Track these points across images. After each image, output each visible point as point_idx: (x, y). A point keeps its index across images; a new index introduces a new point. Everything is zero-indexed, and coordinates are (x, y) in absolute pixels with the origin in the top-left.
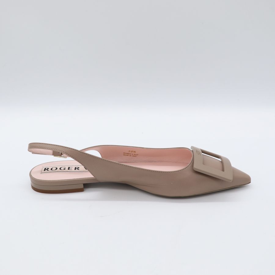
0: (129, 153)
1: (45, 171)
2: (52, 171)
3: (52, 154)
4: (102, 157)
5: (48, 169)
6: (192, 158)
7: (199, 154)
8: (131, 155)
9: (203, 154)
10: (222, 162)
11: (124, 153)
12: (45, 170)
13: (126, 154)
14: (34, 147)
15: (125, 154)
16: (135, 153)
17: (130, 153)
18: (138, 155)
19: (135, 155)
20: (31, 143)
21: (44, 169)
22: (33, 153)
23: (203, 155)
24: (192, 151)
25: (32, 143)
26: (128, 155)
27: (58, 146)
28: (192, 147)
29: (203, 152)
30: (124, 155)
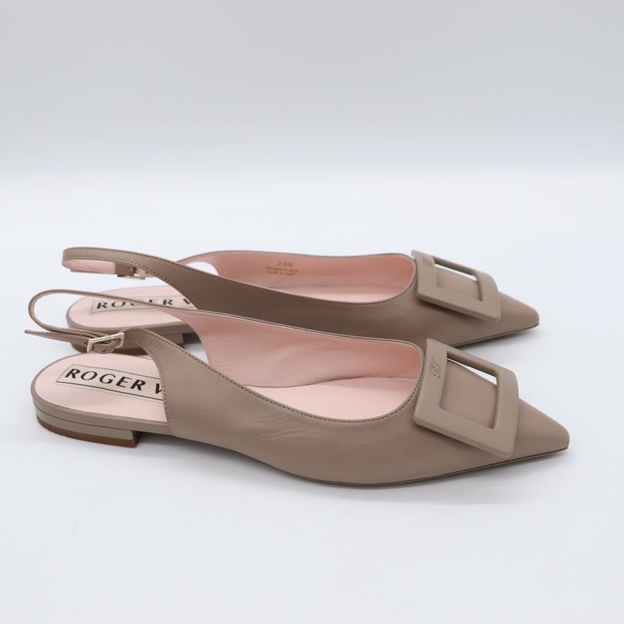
0: (277, 267)
1: (99, 310)
2: (113, 308)
3: (114, 272)
4: (219, 274)
5: (106, 305)
6: (414, 274)
7: (429, 264)
8: (284, 272)
9: (437, 266)
10: (478, 283)
11: (268, 268)
12: (99, 307)
13: (273, 271)
14: (75, 257)
15: (270, 270)
16: (292, 268)
17: (281, 267)
18: (297, 271)
19: (291, 272)
20: (68, 249)
21: (96, 305)
22: (74, 270)
23: (437, 268)
24: (415, 260)
25: (71, 249)
26: (276, 273)
27: (128, 252)
28: (414, 253)
29: (438, 261)
30: (268, 272)
